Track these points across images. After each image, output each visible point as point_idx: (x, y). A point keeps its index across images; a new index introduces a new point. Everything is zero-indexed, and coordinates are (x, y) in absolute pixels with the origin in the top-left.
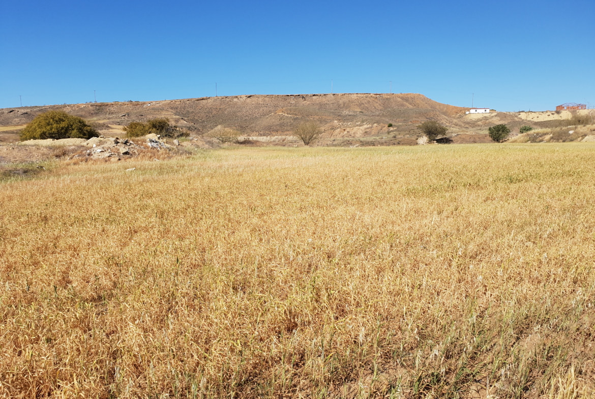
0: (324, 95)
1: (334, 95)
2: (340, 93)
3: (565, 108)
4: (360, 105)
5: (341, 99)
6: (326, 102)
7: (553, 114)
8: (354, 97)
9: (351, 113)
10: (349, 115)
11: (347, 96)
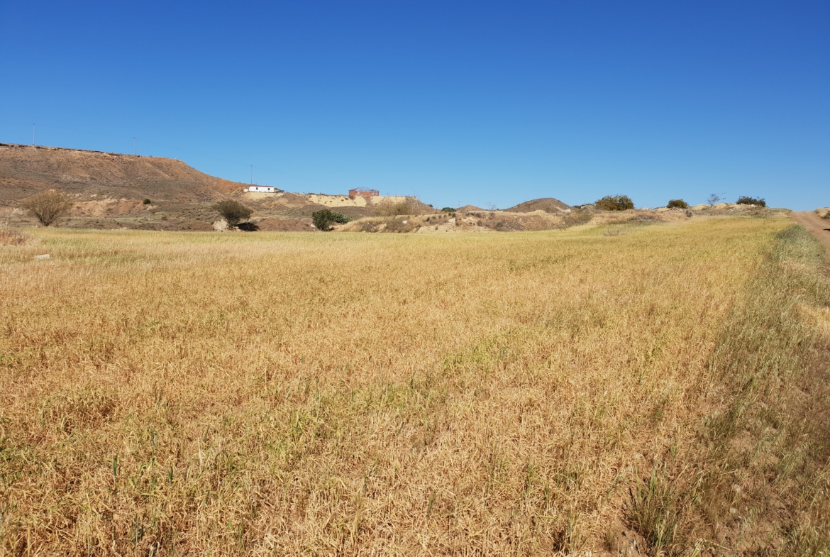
0: (20, 146)
1: (39, 148)
2: (50, 147)
3: (358, 193)
4: (87, 167)
5: (51, 156)
6: (24, 158)
7: (346, 199)
8: (76, 154)
9: (76, 180)
10: (74, 183)
11: (63, 151)
